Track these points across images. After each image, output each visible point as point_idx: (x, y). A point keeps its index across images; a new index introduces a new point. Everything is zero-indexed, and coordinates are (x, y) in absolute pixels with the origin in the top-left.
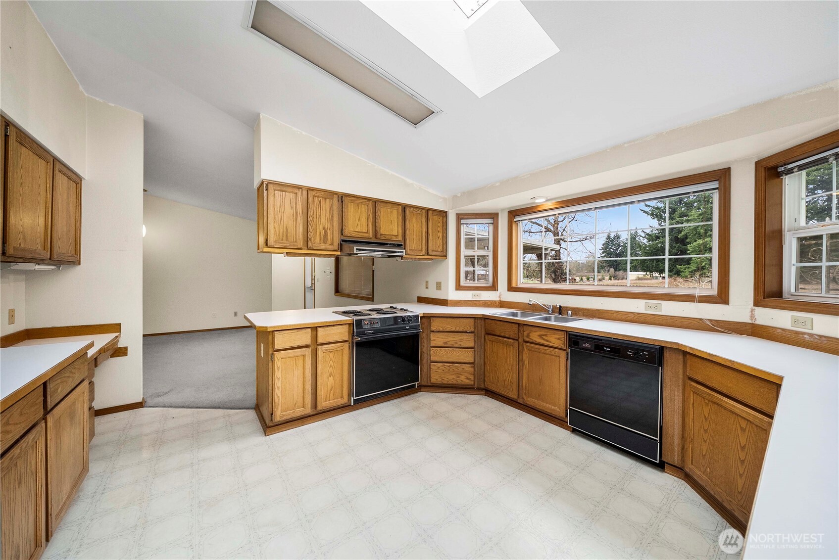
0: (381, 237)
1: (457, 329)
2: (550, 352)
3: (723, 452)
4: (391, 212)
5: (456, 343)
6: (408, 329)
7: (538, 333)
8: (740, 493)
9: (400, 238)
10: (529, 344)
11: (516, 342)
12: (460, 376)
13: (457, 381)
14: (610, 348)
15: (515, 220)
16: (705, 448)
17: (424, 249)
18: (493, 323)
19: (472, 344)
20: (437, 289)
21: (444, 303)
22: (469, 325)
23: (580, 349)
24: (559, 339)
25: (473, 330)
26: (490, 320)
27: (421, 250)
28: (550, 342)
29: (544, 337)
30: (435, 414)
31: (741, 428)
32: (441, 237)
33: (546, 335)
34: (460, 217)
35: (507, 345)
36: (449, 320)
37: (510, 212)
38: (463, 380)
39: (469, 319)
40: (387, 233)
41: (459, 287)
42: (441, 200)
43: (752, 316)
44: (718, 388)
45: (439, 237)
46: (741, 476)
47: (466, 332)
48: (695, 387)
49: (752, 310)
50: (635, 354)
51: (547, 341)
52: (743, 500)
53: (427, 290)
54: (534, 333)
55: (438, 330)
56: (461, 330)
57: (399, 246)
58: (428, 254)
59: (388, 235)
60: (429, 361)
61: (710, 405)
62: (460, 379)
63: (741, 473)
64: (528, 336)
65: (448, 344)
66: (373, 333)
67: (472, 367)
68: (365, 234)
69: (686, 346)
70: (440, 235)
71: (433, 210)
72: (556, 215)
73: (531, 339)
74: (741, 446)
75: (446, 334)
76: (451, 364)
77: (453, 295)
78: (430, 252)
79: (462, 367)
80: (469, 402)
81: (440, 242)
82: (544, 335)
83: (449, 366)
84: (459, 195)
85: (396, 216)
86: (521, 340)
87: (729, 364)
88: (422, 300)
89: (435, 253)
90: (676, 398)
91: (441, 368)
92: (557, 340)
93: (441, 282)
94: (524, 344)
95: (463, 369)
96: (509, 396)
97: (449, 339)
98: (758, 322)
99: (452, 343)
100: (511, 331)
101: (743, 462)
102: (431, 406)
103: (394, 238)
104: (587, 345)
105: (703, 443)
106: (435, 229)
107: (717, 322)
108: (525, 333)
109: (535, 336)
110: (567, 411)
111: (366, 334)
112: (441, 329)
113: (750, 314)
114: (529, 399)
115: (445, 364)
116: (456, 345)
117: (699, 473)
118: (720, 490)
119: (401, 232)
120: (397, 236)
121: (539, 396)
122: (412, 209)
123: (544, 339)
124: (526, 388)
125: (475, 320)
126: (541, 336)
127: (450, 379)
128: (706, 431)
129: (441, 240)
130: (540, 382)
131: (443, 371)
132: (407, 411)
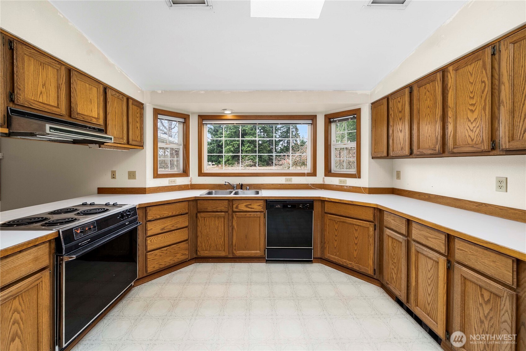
0: (78, 116)
1: (174, 214)
2: (254, 215)
3: (346, 243)
4: (91, 89)
5: (173, 226)
6: (128, 224)
7: (245, 204)
8: (355, 258)
9: (101, 122)
10: (237, 213)
11: (227, 213)
12: (177, 255)
13: (174, 261)
14: (291, 205)
15: (203, 123)
16: (336, 244)
17: (125, 138)
18: (205, 202)
19: (186, 224)
20: (129, 178)
21: (142, 191)
22: (183, 208)
23: (275, 209)
24: (259, 205)
25: (187, 211)
26: (202, 201)
27: (122, 138)
28: (253, 209)
29: (249, 206)
30: (172, 302)
31: (355, 229)
32: (139, 128)
33: (250, 205)
34: (157, 112)
35: (218, 218)
36: (166, 206)
37: (200, 116)
38: (180, 257)
39: (184, 202)
40: (86, 114)
41: (156, 175)
42: (139, 92)
43: (324, 181)
44: (344, 215)
45: (137, 127)
46: (356, 250)
47: (182, 215)
48: (330, 216)
49: (324, 178)
50: (303, 207)
51: (251, 208)
52: (357, 261)
53: (114, 180)
54: (242, 205)
55: (155, 218)
56: (177, 213)
57: (100, 131)
58: (128, 143)
59: (87, 116)
60: (145, 252)
61: (338, 223)
62: (177, 257)
63: (356, 249)
64: (237, 207)
65: (165, 229)
66: (89, 242)
67: (187, 243)
68: (55, 109)
69: (326, 198)
70: (138, 125)
71: (134, 100)
72: (234, 124)
73: (239, 209)
74: (355, 237)
75: (163, 220)
76: (168, 248)
77: (151, 182)
78: (131, 142)
79: (178, 246)
80: (189, 274)
81: (138, 132)
82: (248, 205)
83: (166, 250)
84: (160, 92)
85: (96, 95)
86: (230, 212)
87: (351, 203)
88: (102, 191)
89: (134, 143)
90: (319, 224)
91: (158, 254)
92: (257, 207)
93: (135, 172)
94: (234, 213)
95: (179, 247)
96: (222, 255)
97: (166, 225)
98: (325, 183)
99: (169, 227)
100: (223, 206)
101: (356, 244)
102: (160, 296)
103: (94, 121)
104: (279, 206)
105: (335, 242)
106: (134, 119)
107: (313, 185)
108: (234, 206)
109: (242, 207)
110: (265, 251)
111: (80, 246)
112: (159, 217)
113: (322, 180)
114: (238, 252)
115: (162, 249)
116: (173, 228)
117: (333, 256)
118: (345, 260)
119: (102, 115)
120: (98, 119)
121: (245, 248)
122: (114, 93)
123: (249, 208)
124: (235, 245)
125: (189, 202)
126: (246, 206)
127: (168, 261)
128: (336, 236)
129: (139, 130)
130: (246, 238)
131: (161, 256)
132: (139, 316)
